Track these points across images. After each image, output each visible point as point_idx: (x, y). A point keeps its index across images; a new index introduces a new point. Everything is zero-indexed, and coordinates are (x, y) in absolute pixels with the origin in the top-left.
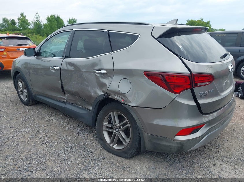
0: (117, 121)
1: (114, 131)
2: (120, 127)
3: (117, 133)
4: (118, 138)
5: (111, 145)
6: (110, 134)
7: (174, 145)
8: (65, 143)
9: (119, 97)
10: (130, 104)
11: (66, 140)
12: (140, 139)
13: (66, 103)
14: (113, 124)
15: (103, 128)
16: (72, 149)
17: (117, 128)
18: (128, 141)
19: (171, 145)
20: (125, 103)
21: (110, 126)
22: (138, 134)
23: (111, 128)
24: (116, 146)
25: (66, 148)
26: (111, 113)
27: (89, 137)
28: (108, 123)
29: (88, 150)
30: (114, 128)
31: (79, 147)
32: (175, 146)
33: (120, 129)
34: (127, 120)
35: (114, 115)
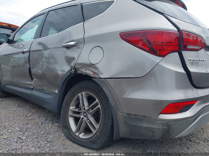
0: (86, 104)
1: (82, 116)
2: (88, 110)
3: (85, 118)
4: (85, 125)
5: (77, 134)
6: (77, 120)
7: (157, 127)
8: (22, 131)
9: (89, 69)
10: (102, 76)
11: (25, 128)
12: (113, 123)
13: (32, 89)
14: (81, 107)
15: (69, 114)
16: (28, 138)
17: (84, 113)
18: (97, 127)
19: (154, 126)
20: (96, 77)
21: (77, 110)
22: (110, 116)
23: (79, 113)
24: (83, 135)
25: (21, 137)
26: (80, 95)
27: (53, 126)
28: (75, 108)
29: (48, 140)
30: (81, 113)
31: (38, 136)
32: (159, 128)
33: (89, 113)
34: (97, 100)
35: (83, 96)
